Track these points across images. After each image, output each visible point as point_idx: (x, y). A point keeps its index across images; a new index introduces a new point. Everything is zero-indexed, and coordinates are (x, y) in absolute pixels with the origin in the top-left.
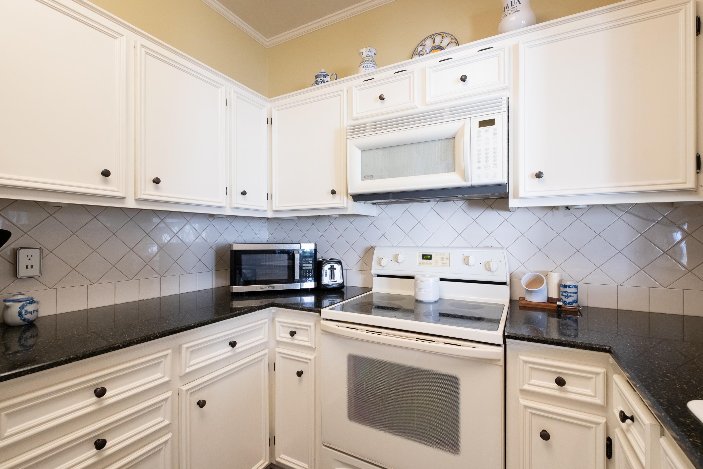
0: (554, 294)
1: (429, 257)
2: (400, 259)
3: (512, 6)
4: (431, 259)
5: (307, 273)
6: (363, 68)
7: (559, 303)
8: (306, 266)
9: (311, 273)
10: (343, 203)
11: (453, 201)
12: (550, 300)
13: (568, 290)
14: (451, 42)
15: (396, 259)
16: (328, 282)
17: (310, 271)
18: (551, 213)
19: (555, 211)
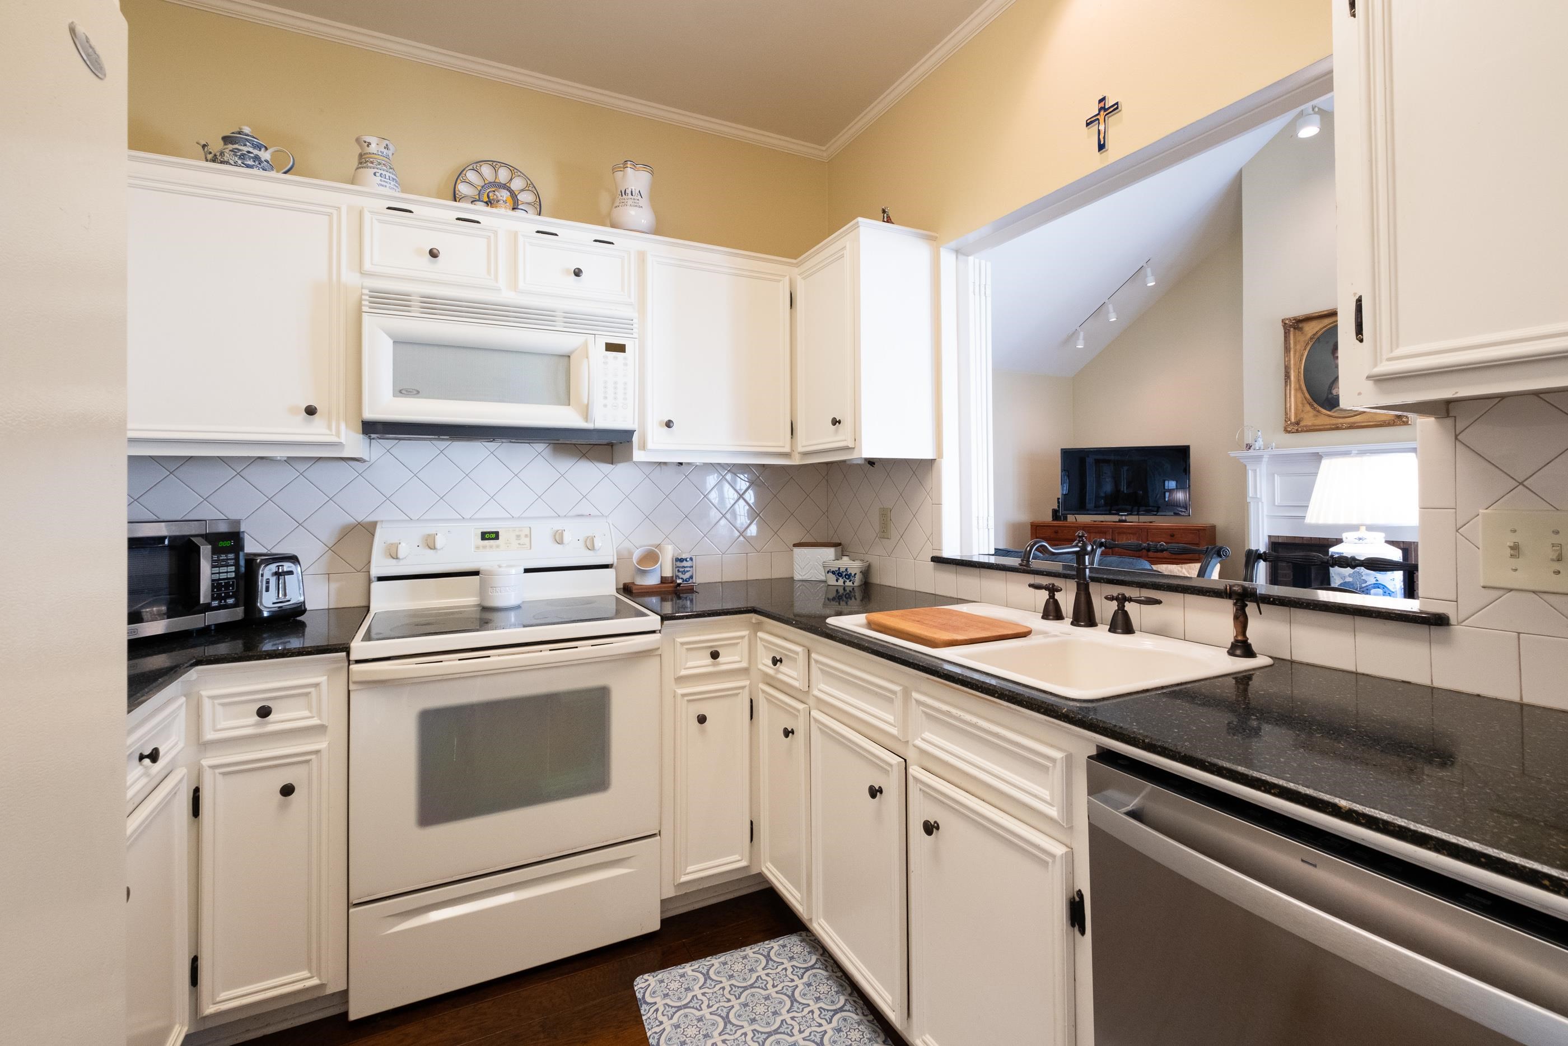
0: (668, 573)
1: (493, 536)
2: (439, 542)
3: (632, 195)
4: (498, 539)
5: (223, 589)
6: (375, 174)
7: (679, 581)
8: (221, 571)
9: (231, 588)
10: (338, 434)
11: (529, 443)
12: (664, 580)
13: (685, 564)
14: (527, 188)
15: (430, 544)
16: (274, 603)
17: (229, 582)
18: (659, 468)
19: (663, 467)
